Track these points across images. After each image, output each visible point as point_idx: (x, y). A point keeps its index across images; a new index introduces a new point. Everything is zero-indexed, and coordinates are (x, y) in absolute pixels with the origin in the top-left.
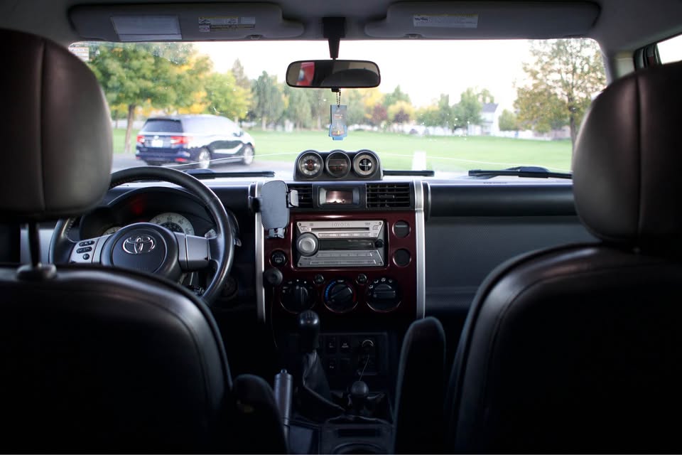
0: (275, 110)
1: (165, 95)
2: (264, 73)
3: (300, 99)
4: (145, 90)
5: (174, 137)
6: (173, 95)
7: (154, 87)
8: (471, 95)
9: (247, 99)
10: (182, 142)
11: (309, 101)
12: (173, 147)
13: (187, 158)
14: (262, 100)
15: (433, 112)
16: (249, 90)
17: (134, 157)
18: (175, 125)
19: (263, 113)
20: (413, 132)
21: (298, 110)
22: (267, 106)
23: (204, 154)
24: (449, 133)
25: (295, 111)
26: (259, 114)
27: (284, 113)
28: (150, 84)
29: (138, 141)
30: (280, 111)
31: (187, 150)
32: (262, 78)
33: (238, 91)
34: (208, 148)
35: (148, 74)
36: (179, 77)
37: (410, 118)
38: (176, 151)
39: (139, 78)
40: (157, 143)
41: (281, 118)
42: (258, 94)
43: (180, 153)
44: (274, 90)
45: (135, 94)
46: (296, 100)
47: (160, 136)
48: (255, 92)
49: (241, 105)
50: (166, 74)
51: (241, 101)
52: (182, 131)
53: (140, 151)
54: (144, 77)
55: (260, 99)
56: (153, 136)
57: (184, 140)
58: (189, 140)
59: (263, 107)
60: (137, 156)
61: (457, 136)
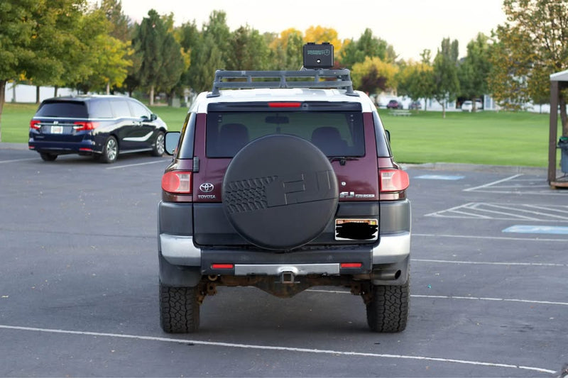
0: (169, 73)
1: (50, 68)
2: (152, 13)
3: (209, 55)
4: (25, 60)
5: (78, 123)
6: (59, 67)
7: (36, 58)
8: (486, 47)
9: (126, 57)
10: (86, 128)
11: (224, 58)
12: (75, 134)
13: (92, 147)
14: (150, 59)
15: (422, 74)
16: (129, 43)
17: (27, 146)
18: (79, 109)
19: (151, 77)
20: (394, 106)
21: (207, 73)
22: (158, 66)
23: (111, 142)
24: (452, 108)
25: (202, 74)
26: (143, 81)
27: (183, 77)
28: (31, 54)
29: (32, 127)
30: (178, 75)
31: (92, 138)
32: (147, 22)
33: (113, 44)
34: (114, 134)
35: (28, 40)
36: (67, 44)
37: (387, 83)
38: (79, 138)
39: (16, 45)
40: (56, 130)
41: (179, 85)
42: (143, 48)
43: (84, 141)
44: (168, 41)
45: (12, 66)
46: (202, 57)
47: (61, 122)
48: (138, 46)
49: (117, 66)
50: (51, 40)
51: (117, 59)
52: (87, 116)
53: (35, 139)
54: (23, 45)
55: (145, 56)
56: (52, 121)
57: (89, 126)
58: (95, 125)
59: (151, 68)
60: (31, 144)
61: (466, 112)
